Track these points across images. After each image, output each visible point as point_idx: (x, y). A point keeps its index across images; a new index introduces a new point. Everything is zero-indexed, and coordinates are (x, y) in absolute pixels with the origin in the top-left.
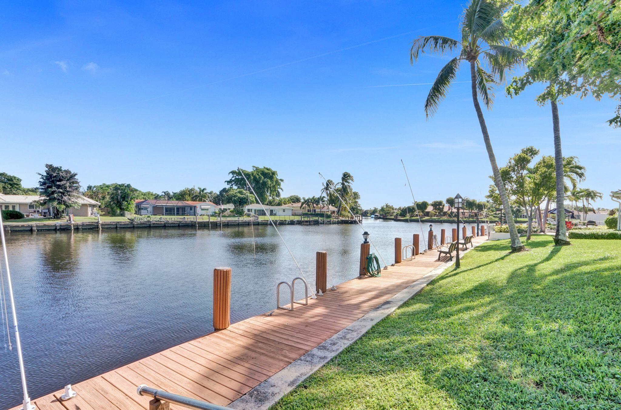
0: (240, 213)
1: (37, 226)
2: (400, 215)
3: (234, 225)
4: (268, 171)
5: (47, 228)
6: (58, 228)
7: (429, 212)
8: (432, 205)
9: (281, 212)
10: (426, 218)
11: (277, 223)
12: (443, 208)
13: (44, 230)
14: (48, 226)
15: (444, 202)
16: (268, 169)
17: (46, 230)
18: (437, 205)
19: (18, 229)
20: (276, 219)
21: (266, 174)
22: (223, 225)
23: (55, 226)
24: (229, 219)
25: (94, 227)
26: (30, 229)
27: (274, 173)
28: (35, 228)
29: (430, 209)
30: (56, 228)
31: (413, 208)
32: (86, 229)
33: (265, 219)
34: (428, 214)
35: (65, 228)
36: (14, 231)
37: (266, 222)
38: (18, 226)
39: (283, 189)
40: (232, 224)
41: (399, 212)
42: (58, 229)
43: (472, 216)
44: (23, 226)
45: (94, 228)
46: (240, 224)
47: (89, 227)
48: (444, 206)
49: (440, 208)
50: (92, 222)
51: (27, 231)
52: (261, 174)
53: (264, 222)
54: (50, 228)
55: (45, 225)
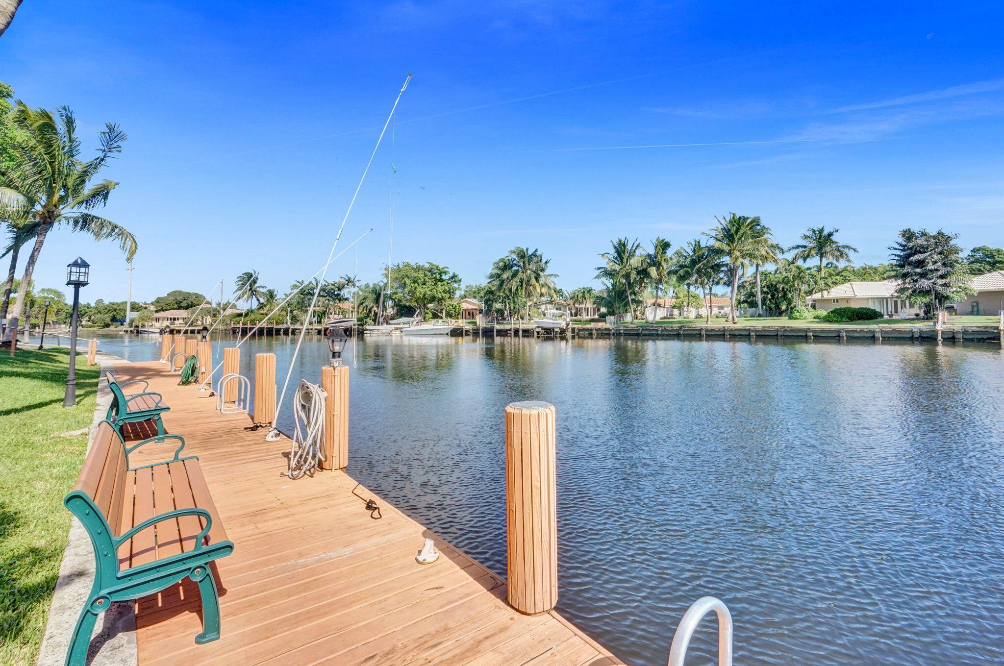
1: (882, 332)
5: (899, 336)
6: (916, 335)
13: (893, 337)
14: (900, 332)
17: (896, 337)
19: (856, 335)
23: (911, 332)
25: (990, 336)
26: (871, 335)
28: (878, 335)
30: (913, 336)
32: (972, 340)
35: (929, 335)
36: (850, 337)
38: (855, 331)
42: (917, 338)
44: (862, 331)
45: (989, 338)
47: (980, 337)
50: (986, 327)
51: (868, 338)
54: (902, 336)
55: (894, 331)
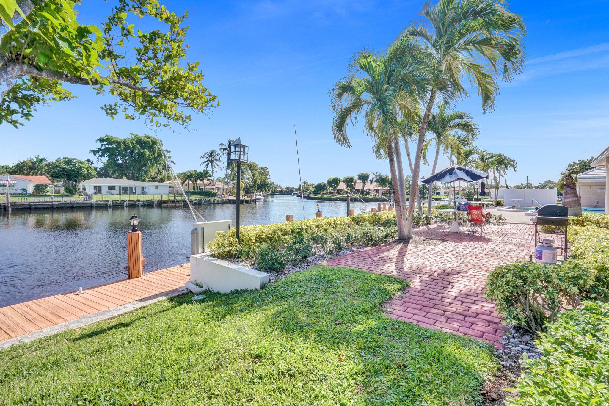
0: (70, 191)
2: (313, 193)
3: (43, 208)
4: (148, 140)
7: (341, 190)
8: (344, 181)
9: (153, 190)
10: (338, 196)
11: (125, 205)
12: (355, 185)
15: (356, 178)
16: (148, 137)
18: (349, 181)
20: (122, 199)
21: (145, 143)
22: (12, 210)
24: (31, 199)
27: (155, 143)
29: (342, 186)
31: (325, 185)
33: (104, 199)
34: (339, 191)
37: (106, 202)
39: (175, 162)
40: (39, 206)
41: (313, 190)
43: (384, 193)
46: (55, 206)
48: (355, 182)
49: (351, 185)
52: (136, 142)
53: (100, 203)
